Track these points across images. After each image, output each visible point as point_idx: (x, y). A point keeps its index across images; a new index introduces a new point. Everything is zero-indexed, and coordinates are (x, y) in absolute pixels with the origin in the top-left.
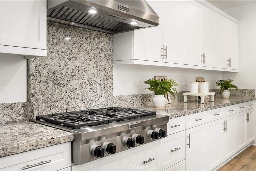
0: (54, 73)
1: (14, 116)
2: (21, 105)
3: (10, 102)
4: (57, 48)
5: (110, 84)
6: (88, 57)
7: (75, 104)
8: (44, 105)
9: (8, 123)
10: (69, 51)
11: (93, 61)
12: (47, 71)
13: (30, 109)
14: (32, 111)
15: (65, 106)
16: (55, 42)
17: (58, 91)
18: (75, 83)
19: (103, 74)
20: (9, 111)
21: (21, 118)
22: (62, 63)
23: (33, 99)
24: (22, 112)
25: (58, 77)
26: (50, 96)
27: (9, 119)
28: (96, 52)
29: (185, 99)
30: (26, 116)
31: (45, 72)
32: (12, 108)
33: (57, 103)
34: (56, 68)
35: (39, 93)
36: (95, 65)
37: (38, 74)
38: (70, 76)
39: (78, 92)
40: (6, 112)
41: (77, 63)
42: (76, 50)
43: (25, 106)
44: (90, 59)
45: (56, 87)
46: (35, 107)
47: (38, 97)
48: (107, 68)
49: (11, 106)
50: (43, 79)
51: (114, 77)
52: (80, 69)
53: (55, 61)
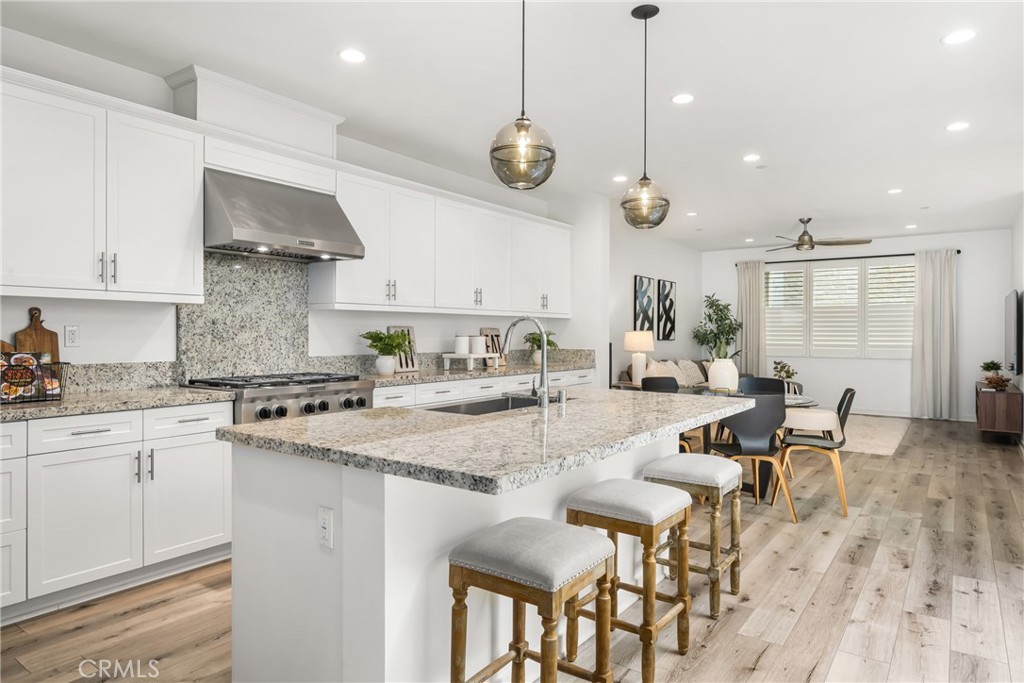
0: (214, 323)
1: (159, 379)
2: (168, 365)
3: (154, 361)
4: (217, 288)
5: (302, 339)
6: (266, 299)
7: (244, 367)
8: (199, 366)
9: (151, 387)
10: (236, 292)
11: (274, 305)
12: (203, 320)
13: (180, 370)
14: (183, 373)
15: (231, 369)
16: (215, 280)
17: (219, 348)
18: (245, 337)
19: (291, 324)
20: (152, 372)
21: (168, 382)
22: (226, 309)
23: (183, 357)
24: (170, 374)
25: (220, 328)
26: (208, 355)
27: (153, 382)
28: (278, 291)
29: (447, 365)
30: (175, 380)
31: (200, 322)
32: (157, 369)
33: (218, 365)
34: (217, 315)
35: (193, 350)
36: (277, 311)
37: (191, 324)
38: (237, 326)
39: (250, 349)
40: (149, 373)
41: (248, 309)
42: (247, 290)
43: (174, 366)
44: (270, 303)
45: (217, 341)
46: (187, 368)
47: (190, 355)
48: (298, 316)
49: (155, 366)
50: (198, 331)
51: (310, 328)
52: (253, 316)
53: (216, 306)
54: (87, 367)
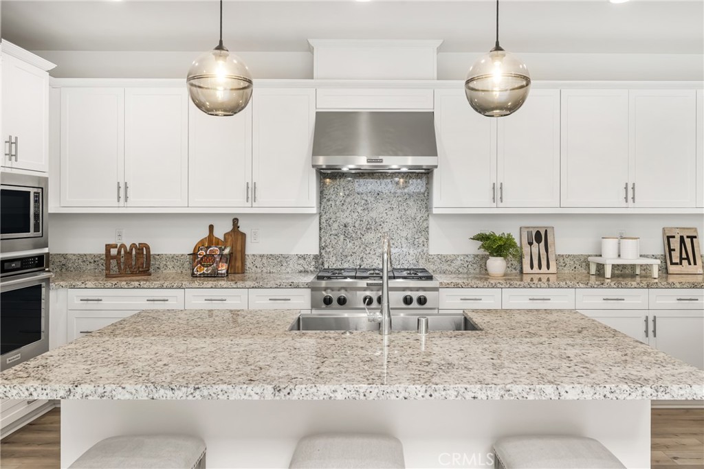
0: (345, 226)
1: (306, 267)
2: (312, 257)
3: (303, 254)
5: (422, 239)
6: (389, 205)
7: (370, 260)
8: (334, 259)
9: (300, 272)
10: (363, 202)
11: (396, 211)
12: (338, 224)
13: (320, 261)
14: (323, 264)
15: (358, 262)
16: (347, 194)
17: (350, 245)
18: (370, 237)
19: (411, 226)
20: (301, 261)
21: (312, 269)
22: (355, 215)
23: (323, 252)
24: (314, 263)
25: (350, 230)
26: (341, 250)
27: (302, 269)
28: (400, 199)
30: (317, 268)
31: (335, 226)
32: (305, 259)
33: (349, 258)
34: (349, 220)
35: (330, 247)
36: (399, 215)
37: (329, 228)
38: (364, 228)
39: (375, 247)
40: (299, 262)
41: (373, 214)
42: (373, 199)
43: (316, 257)
44: (392, 209)
45: (348, 240)
46: (325, 260)
47: (328, 250)
48: (418, 219)
49: (303, 257)
50: (333, 232)
51: (431, 230)
52: (377, 220)
53: (347, 213)
54: (262, 256)
